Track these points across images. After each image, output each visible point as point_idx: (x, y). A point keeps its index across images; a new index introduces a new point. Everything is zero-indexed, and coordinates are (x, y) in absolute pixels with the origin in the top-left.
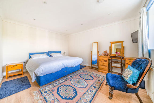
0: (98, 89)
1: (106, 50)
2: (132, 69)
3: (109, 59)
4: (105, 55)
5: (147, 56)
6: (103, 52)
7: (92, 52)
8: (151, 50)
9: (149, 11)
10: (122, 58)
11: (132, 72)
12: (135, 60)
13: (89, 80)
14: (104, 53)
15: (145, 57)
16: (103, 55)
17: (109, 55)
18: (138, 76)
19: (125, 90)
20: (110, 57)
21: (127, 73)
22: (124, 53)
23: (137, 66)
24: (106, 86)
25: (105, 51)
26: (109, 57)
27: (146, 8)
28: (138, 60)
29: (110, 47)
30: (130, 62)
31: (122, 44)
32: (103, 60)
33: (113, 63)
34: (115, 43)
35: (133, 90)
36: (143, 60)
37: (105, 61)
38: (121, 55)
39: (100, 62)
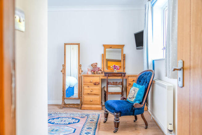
0: (96, 128)
1: (95, 62)
2: (138, 86)
3: (102, 80)
4: (94, 72)
5: (151, 68)
6: (89, 66)
7: (64, 66)
8: (155, 60)
9: (154, 7)
10: (123, 74)
11: (138, 89)
12: (140, 74)
13: (73, 124)
14: (91, 68)
15: (149, 69)
16: (90, 73)
17: (102, 73)
18: (144, 92)
19: (132, 113)
20: (105, 76)
21: (133, 92)
22: (125, 67)
23: (142, 81)
24: (105, 124)
25: (92, 63)
26: (103, 74)
27: (151, 3)
28: (143, 74)
29: (102, 54)
30: (133, 81)
31: (122, 51)
32: (91, 82)
33: (110, 87)
34: (111, 47)
35: (140, 110)
36: (148, 72)
37: (95, 84)
38: (121, 71)
39: (86, 87)
